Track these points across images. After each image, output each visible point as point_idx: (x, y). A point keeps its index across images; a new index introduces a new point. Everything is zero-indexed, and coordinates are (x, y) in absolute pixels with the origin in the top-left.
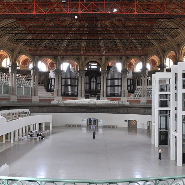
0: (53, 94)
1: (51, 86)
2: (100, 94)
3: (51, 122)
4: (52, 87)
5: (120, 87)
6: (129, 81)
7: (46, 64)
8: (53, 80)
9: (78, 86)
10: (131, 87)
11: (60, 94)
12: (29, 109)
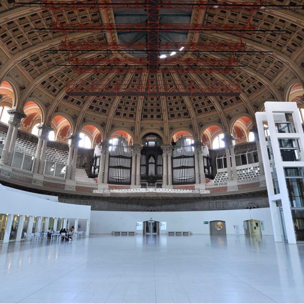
0: (96, 180)
1: (95, 169)
2: (162, 181)
3: (89, 220)
4: (97, 170)
5: (193, 169)
6: (205, 159)
7: (91, 138)
8: (98, 159)
9: (131, 168)
10: (208, 169)
11: (106, 180)
12: (57, 197)
